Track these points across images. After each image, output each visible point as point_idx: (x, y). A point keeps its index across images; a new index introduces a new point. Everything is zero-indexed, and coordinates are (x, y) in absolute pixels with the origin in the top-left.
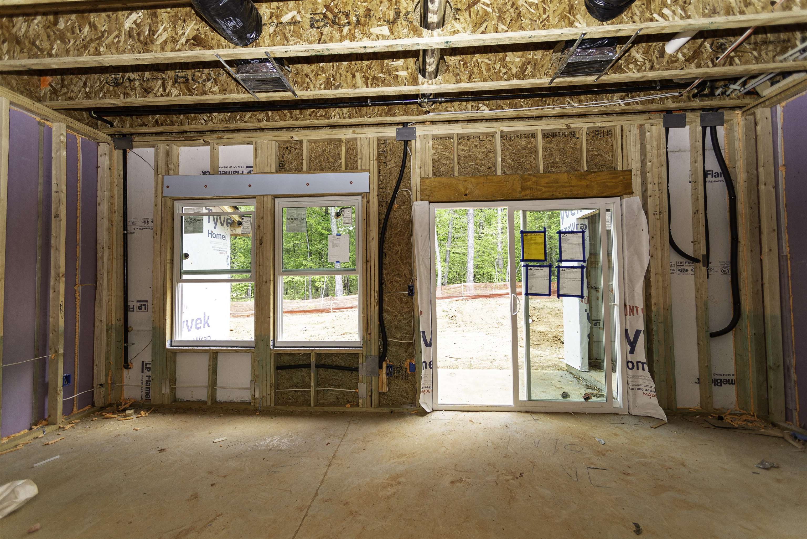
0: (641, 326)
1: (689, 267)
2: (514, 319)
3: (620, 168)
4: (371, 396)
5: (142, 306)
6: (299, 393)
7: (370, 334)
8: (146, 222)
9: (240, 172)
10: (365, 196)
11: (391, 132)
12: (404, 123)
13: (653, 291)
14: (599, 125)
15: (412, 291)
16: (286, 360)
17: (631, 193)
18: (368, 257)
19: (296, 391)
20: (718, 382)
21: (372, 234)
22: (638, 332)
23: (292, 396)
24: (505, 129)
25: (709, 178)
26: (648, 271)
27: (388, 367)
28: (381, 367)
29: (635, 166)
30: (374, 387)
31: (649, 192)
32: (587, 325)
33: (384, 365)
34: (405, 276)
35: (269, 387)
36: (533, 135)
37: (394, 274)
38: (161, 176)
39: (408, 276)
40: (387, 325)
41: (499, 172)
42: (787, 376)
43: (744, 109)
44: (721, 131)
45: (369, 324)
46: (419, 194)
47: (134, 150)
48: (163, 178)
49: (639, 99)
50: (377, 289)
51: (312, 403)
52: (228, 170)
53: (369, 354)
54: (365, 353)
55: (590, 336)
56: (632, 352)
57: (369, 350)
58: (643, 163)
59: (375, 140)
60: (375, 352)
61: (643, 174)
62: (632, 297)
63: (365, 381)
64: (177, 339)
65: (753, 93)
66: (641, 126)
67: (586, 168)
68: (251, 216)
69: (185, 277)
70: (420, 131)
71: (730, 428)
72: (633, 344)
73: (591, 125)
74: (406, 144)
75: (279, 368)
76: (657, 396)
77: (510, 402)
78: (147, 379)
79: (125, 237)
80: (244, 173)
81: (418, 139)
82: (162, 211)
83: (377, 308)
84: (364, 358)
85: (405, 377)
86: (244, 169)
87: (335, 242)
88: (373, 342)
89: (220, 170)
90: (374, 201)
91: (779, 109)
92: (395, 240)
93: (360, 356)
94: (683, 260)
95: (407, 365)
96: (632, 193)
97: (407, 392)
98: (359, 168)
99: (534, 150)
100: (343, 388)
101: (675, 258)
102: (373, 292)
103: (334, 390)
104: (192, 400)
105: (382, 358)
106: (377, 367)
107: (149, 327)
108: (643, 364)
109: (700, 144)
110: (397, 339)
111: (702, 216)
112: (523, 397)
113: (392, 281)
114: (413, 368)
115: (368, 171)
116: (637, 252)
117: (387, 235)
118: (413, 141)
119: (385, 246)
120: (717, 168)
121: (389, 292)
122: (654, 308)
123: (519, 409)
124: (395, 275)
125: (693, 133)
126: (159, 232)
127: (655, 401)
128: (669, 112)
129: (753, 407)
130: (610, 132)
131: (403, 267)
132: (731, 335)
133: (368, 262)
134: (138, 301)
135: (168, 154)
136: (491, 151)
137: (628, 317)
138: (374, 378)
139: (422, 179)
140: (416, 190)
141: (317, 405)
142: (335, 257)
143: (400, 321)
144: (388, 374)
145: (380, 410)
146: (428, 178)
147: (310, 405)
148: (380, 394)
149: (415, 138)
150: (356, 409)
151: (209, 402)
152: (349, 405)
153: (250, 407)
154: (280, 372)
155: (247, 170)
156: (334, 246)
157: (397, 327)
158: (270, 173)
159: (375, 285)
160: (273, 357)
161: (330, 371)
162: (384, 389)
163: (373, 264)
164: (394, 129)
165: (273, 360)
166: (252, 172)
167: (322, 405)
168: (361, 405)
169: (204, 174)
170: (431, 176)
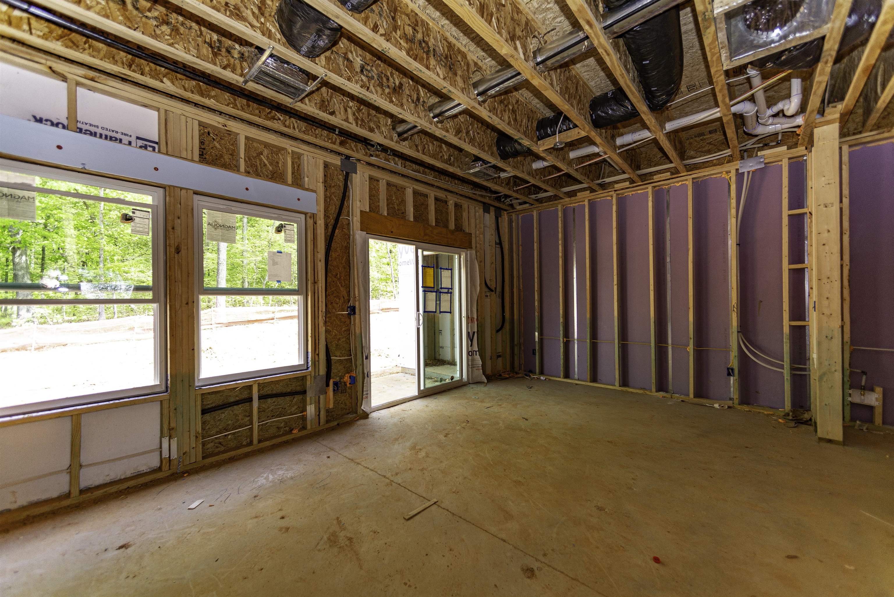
0: (475, 328)
1: (489, 294)
3: (467, 231)
4: (319, 415)
6: (229, 437)
7: (318, 355)
9: (125, 141)
10: (312, 217)
11: (336, 160)
12: (347, 156)
13: (480, 309)
14: (459, 201)
15: (353, 310)
16: (211, 402)
18: (316, 278)
19: (225, 435)
20: (498, 357)
21: (319, 257)
22: (474, 333)
23: (220, 443)
24: (417, 188)
25: (496, 245)
26: (478, 296)
27: (336, 384)
28: (328, 385)
29: (473, 232)
30: (322, 406)
31: (478, 248)
33: (331, 382)
34: (344, 297)
35: (193, 438)
36: (427, 196)
37: (334, 295)
39: (346, 297)
40: (329, 345)
42: (520, 348)
43: (508, 212)
44: (500, 220)
45: (317, 345)
46: (359, 224)
49: (478, 193)
50: (324, 310)
51: (255, 442)
52: (99, 131)
53: (317, 374)
54: (313, 374)
56: (471, 345)
57: (317, 370)
58: (476, 229)
59: (321, 161)
60: (323, 371)
61: (476, 238)
62: (471, 312)
63: (313, 401)
65: (512, 206)
66: (475, 207)
67: (454, 227)
68: (150, 210)
70: (359, 167)
71: (506, 379)
72: (472, 341)
73: (456, 200)
74: (347, 176)
75: (204, 412)
76: (482, 369)
77: (416, 393)
80: (133, 145)
81: (358, 175)
83: (323, 328)
84: (313, 378)
85: (344, 390)
86: (133, 139)
87: (276, 260)
88: (321, 361)
89: (79, 125)
90: (321, 222)
91: (520, 216)
92: (335, 263)
93: (309, 378)
95: (347, 378)
96: (472, 248)
97: (345, 404)
98: (306, 186)
99: (427, 207)
100: (285, 416)
101: (487, 290)
102: (320, 312)
103: (274, 421)
104: (13, 507)
105: (328, 376)
106: (325, 386)
108: (476, 351)
109: (494, 226)
110: (336, 356)
111: (494, 267)
112: (422, 387)
113: (332, 303)
114: (353, 380)
115: (315, 192)
116: (474, 284)
118: (354, 176)
120: (498, 241)
121: (330, 313)
122: (479, 318)
123: (422, 395)
124: (335, 297)
125: (492, 217)
127: (482, 373)
128: (485, 204)
129: (508, 368)
130: (461, 206)
131: (342, 289)
132: (502, 331)
133: (316, 283)
136: (404, 201)
137: (470, 324)
138: (321, 397)
139: (361, 211)
140: (356, 220)
141: (260, 441)
142: (276, 276)
143: (339, 339)
144: (334, 390)
145: (327, 426)
146: (366, 212)
147: (251, 443)
148: (328, 411)
149: (356, 173)
150: (304, 433)
151: (75, 492)
152: (295, 432)
153: (159, 475)
154: (207, 417)
155: (140, 143)
156: (275, 263)
157: (337, 345)
158: (192, 160)
159: (322, 307)
160: (199, 398)
161: (269, 400)
162: (331, 406)
163: (320, 285)
164: (339, 158)
165: (199, 403)
166: (149, 148)
167: (267, 440)
168: (309, 427)
169: (40, 120)
170: (368, 210)
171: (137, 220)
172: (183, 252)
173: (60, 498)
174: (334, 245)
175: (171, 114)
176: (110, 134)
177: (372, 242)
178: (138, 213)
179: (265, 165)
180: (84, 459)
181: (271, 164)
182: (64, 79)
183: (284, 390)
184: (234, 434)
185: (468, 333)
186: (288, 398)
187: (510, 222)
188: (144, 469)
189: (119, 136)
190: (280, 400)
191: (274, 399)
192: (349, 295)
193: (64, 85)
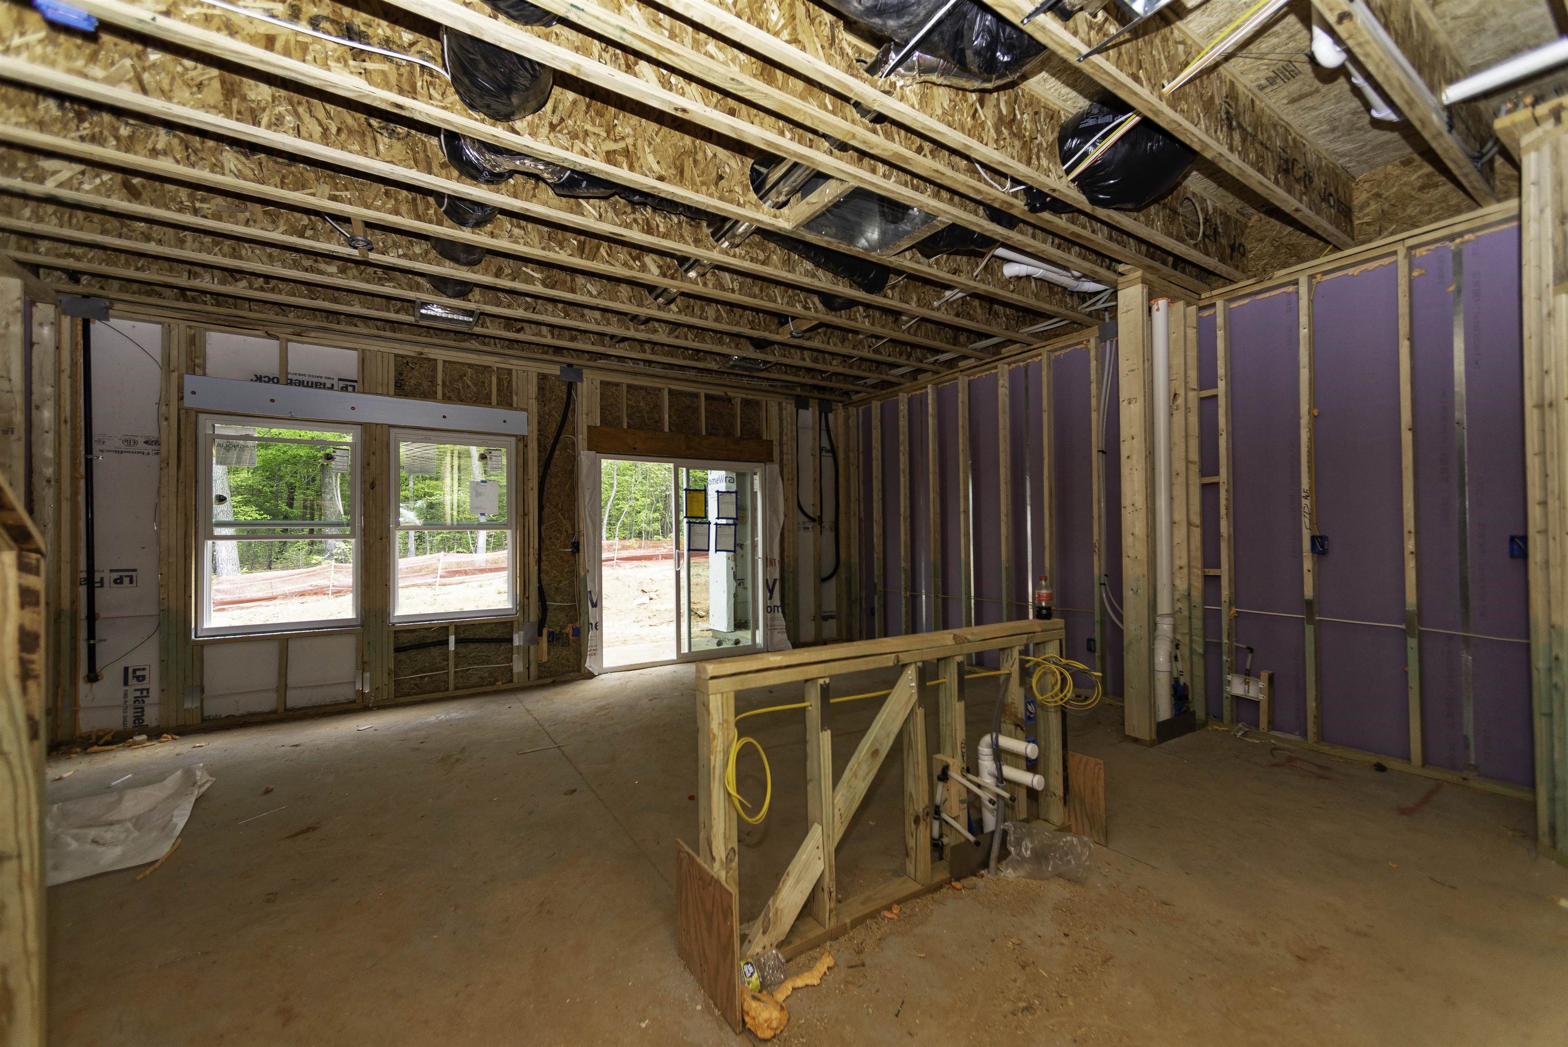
0: (777, 575)
1: (810, 525)
2: (678, 574)
3: (765, 438)
4: (529, 669)
5: (124, 577)
7: (529, 597)
8: (130, 442)
9: (328, 385)
10: (522, 440)
11: (555, 370)
12: (567, 363)
13: (786, 546)
14: (750, 397)
15: (576, 547)
16: (406, 639)
17: (772, 461)
18: (526, 510)
19: (422, 677)
20: (826, 618)
21: (531, 485)
22: (775, 580)
23: (416, 684)
24: (672, 387)
25: (824, 453)
26: (783, 529)
27: (551, 634)
28: (540, 634)
29: (775, 438)
30: (532, 657)
31: (785, 461)
32: (733, 584)
33: (545, 631)
34: (567, 532)
35: (386, 675)
36: (696, 395)
37: (554, 529)
38: (175, 374)
39: (570, 532)
40: (546, 588)
41: (667, 429)
43: (844, 403)
44: (831, 416)
45: (527, 586)
46: (585, 444)
47: (113, 322)
48: (181, 377)
50: (536, 546)
51: (451, 687)
52: (306, 379)
53: (527, 621)
54: (521, 620)
55: (735, 596)
56: (771, 598)
57: (526, 616)
58: (781, 434)
59: (535, 374)
60: (533, 617)
61: (781, 444)
62: (771, 550)
63: (521, 653)
64: (206, 626)
65: (847, 395)
66: (780, 404)
67: (739, 434)
68: (349, 448)
69: (218, 531)
70: (586, 373)
72: (771, 591)
73: (744, 396)
74: (571, 386)
75: (397, 650)
76: (788, 632)
77: (674, 656)
78: (138, 694)
79: (89, 464)
80: (336, 387)
81: (585, 383)
82: (179, 429)
83: (536, 568)
84: (520, 626)
85: (566, 644)
86: (335, 382)
87: (480, 490)
88: (531, 605)
89: (290, 378)
90: (533, 446)
91: (860, 409)
92: (554, 491)
93: (515, 624)
94: (806, 520)
95: (569, 630)
96: (774, 461)
97: (568, 660)
98: (515, 405)
99: (697, 410)
100: (488, 664)
101: (802, 518)
102: (531, 549)
103: (476, 668)
104: (237, 713)
105: (541, 624)
106: (537, 635)
107: (153, 610)
108: (778, 607)
109: (817, 426)
110: (555, 602)
111: (818, 484)
112: (685, 649)
113: (551, 538)
114: (577, 632)
115: (526, 410)
116: (775, 512)
117: (547, 485)
118: (579, 384)
119: (545, 497)
120: (828, 447)
121: (548, 550)
122: (786, 560)
123: (680, 660)
124: (556, 531)
125: (814, 413)
126: (173, 461)
127: (785, 636)
128: (798, 396)
130: (758, 403)
131: (564, 521)
132: (834, 578)
133: (526, 515)
134: (112, 571)
135: (192, 341)
136: (657, 407)
137: (768, 569)
138: (532, 647)
139: (589, 427)
140: (582, 438)
141: (456, 689)
142: (478, 508)
143: (560, 582)
144: (549, 641)
145: (540, 682)
146: (595, 427)
147: (447, 690)
148: (540, 665)
149: (582, 381)
150: (510, 686)
151: (281, 710)
152: (499, 683)
153: (354, 706)
154: (402, 656)
155: (342, 384)
156: (478, 494)
157: (557, 589)
158: (388, 395)
159: (535, 542)
160: (392, 635)
161: (472, 646)
162: (545, 659)
163: (531, 517)
164: (558, 367)
165: (392, 640)
166: (350, 389)
167: (463, 688)
168: (515, 680)
169: (259, 379)
170: (598, 424)
171: (337, 458)
172: (377, 488)
173: (270, 713)
174: (553, 469)
175: (368, 353)
176: (315, 380)
177: (606, 463)
178: (338, 452)
179: (469, 387)
180: (292, 679)
181: (475, 385)
182: (277, 338)
183: (489, 636)
184: (430, 677)
185: (766, 582)
186: (493, 646)
187: (847, 418)
188: (341, 698)
189: (322, 381)
190: (484, 647)
191: (477, 645)
192: (574, 529)
193: (277, 342)
